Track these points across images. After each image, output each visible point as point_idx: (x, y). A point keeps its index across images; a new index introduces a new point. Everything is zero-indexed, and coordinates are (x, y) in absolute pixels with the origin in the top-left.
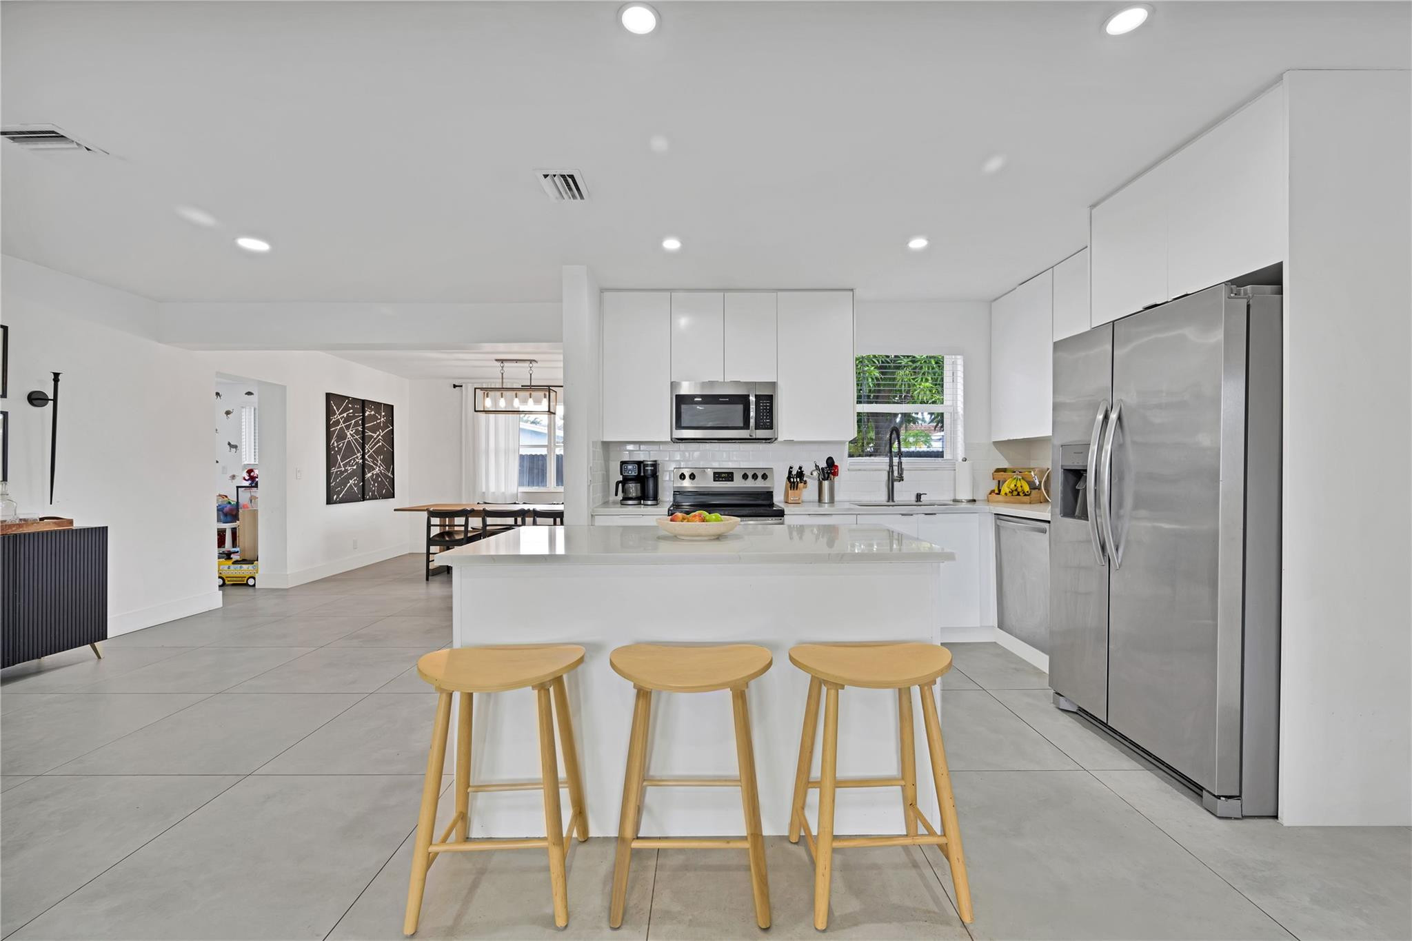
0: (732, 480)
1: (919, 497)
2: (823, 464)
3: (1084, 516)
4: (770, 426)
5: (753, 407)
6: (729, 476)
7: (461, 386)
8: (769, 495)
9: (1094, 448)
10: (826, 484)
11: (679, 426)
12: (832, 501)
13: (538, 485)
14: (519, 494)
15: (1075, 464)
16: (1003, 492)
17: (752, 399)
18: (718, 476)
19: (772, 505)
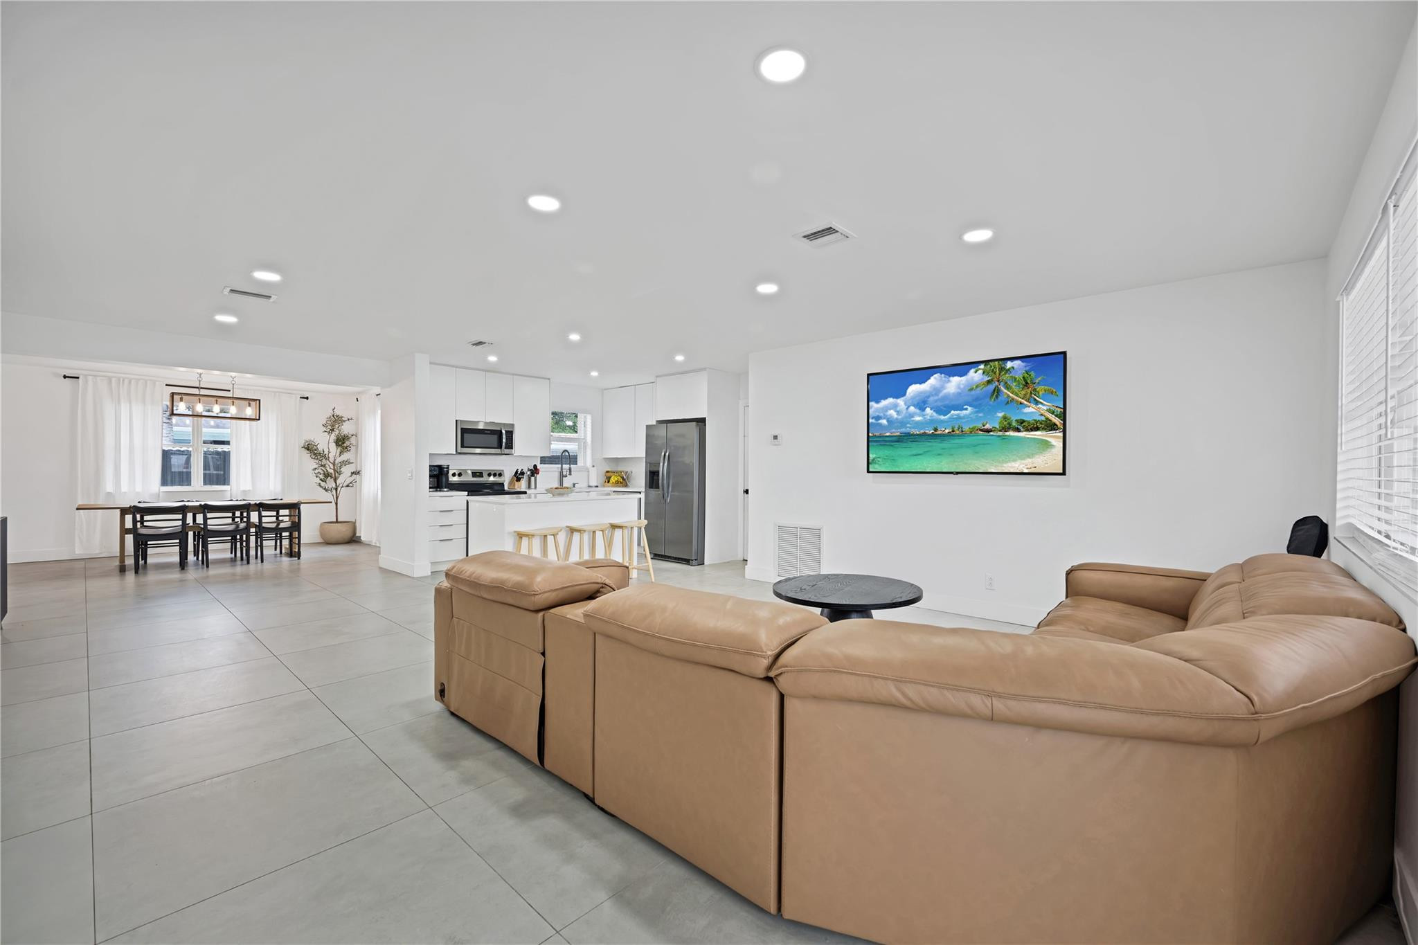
0: (483, 477)
1: (574, 485)
2: (532, 468)
3: (657, 487)
4: (511, 448)
5: (504, 436)
6: (481, 475)
7: (78, 378)
8: (502, 485)
9: (661, 464)
10: (533, 478)
11: (462, 446)
12: (536, 487)
13: (180, 485)
14: (161, 494)
15: (654, 469)
16: (611, 482)
17: (504, 432)
18: (474, 474)
19: (504, 490)
